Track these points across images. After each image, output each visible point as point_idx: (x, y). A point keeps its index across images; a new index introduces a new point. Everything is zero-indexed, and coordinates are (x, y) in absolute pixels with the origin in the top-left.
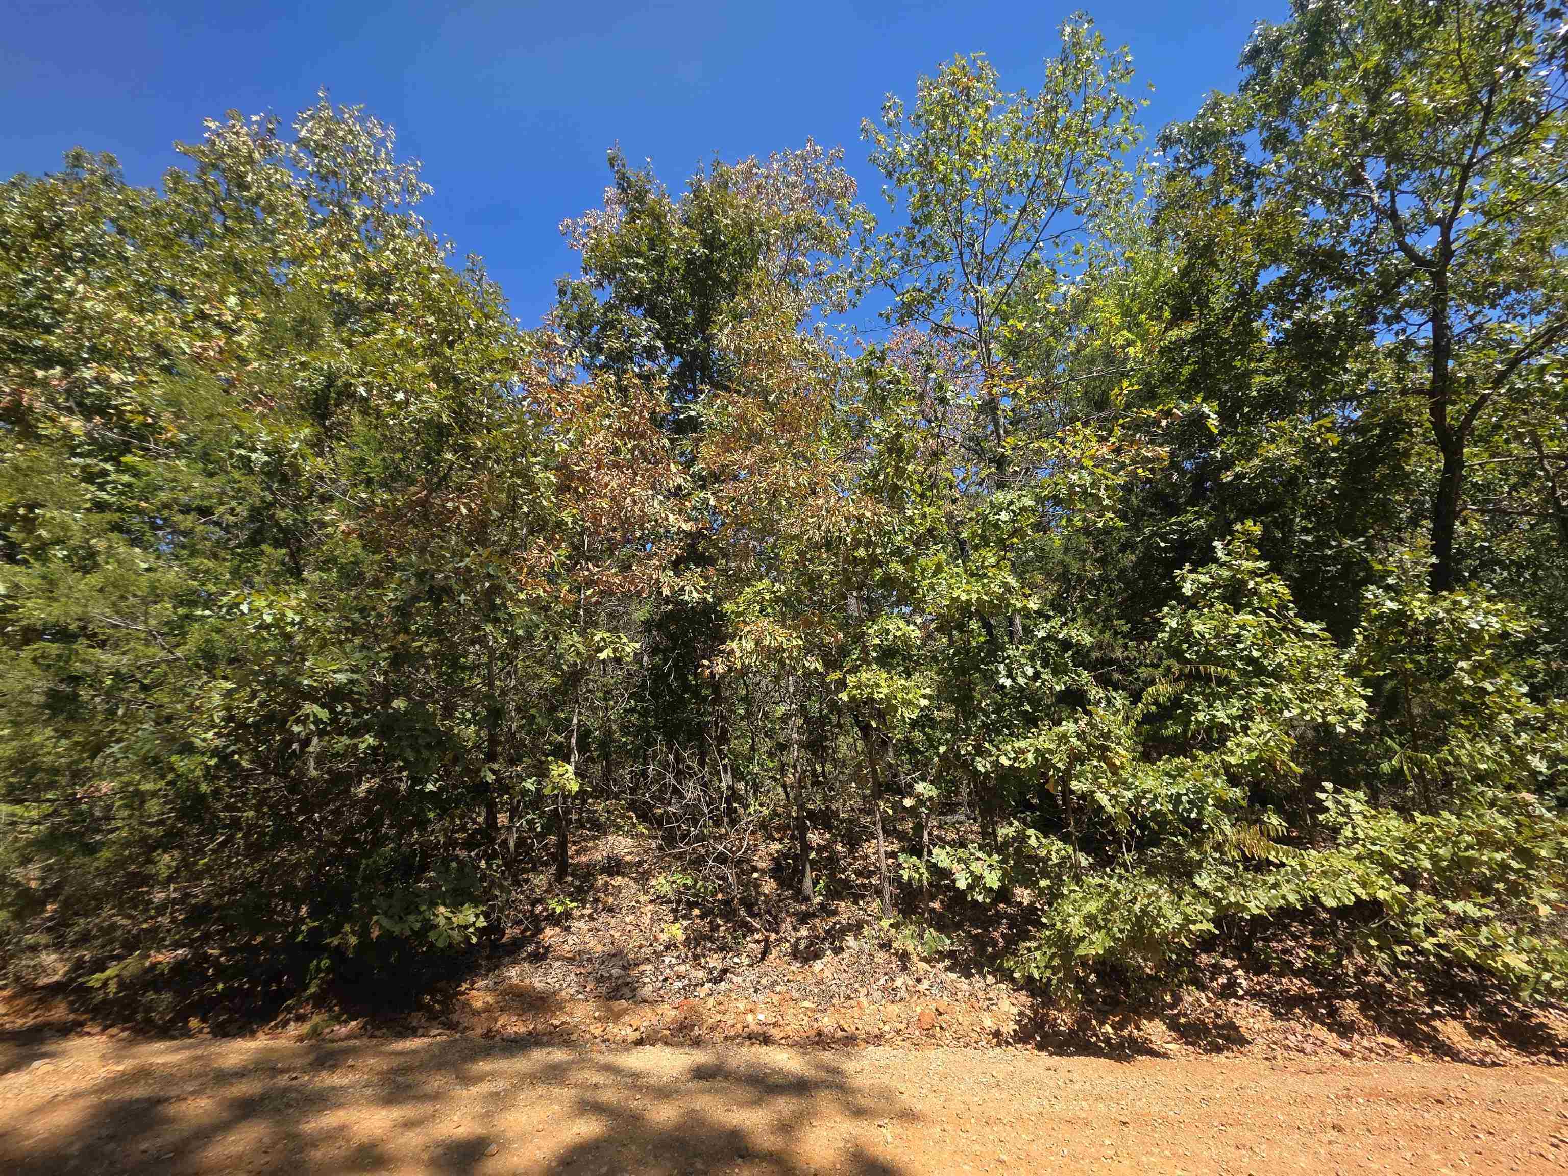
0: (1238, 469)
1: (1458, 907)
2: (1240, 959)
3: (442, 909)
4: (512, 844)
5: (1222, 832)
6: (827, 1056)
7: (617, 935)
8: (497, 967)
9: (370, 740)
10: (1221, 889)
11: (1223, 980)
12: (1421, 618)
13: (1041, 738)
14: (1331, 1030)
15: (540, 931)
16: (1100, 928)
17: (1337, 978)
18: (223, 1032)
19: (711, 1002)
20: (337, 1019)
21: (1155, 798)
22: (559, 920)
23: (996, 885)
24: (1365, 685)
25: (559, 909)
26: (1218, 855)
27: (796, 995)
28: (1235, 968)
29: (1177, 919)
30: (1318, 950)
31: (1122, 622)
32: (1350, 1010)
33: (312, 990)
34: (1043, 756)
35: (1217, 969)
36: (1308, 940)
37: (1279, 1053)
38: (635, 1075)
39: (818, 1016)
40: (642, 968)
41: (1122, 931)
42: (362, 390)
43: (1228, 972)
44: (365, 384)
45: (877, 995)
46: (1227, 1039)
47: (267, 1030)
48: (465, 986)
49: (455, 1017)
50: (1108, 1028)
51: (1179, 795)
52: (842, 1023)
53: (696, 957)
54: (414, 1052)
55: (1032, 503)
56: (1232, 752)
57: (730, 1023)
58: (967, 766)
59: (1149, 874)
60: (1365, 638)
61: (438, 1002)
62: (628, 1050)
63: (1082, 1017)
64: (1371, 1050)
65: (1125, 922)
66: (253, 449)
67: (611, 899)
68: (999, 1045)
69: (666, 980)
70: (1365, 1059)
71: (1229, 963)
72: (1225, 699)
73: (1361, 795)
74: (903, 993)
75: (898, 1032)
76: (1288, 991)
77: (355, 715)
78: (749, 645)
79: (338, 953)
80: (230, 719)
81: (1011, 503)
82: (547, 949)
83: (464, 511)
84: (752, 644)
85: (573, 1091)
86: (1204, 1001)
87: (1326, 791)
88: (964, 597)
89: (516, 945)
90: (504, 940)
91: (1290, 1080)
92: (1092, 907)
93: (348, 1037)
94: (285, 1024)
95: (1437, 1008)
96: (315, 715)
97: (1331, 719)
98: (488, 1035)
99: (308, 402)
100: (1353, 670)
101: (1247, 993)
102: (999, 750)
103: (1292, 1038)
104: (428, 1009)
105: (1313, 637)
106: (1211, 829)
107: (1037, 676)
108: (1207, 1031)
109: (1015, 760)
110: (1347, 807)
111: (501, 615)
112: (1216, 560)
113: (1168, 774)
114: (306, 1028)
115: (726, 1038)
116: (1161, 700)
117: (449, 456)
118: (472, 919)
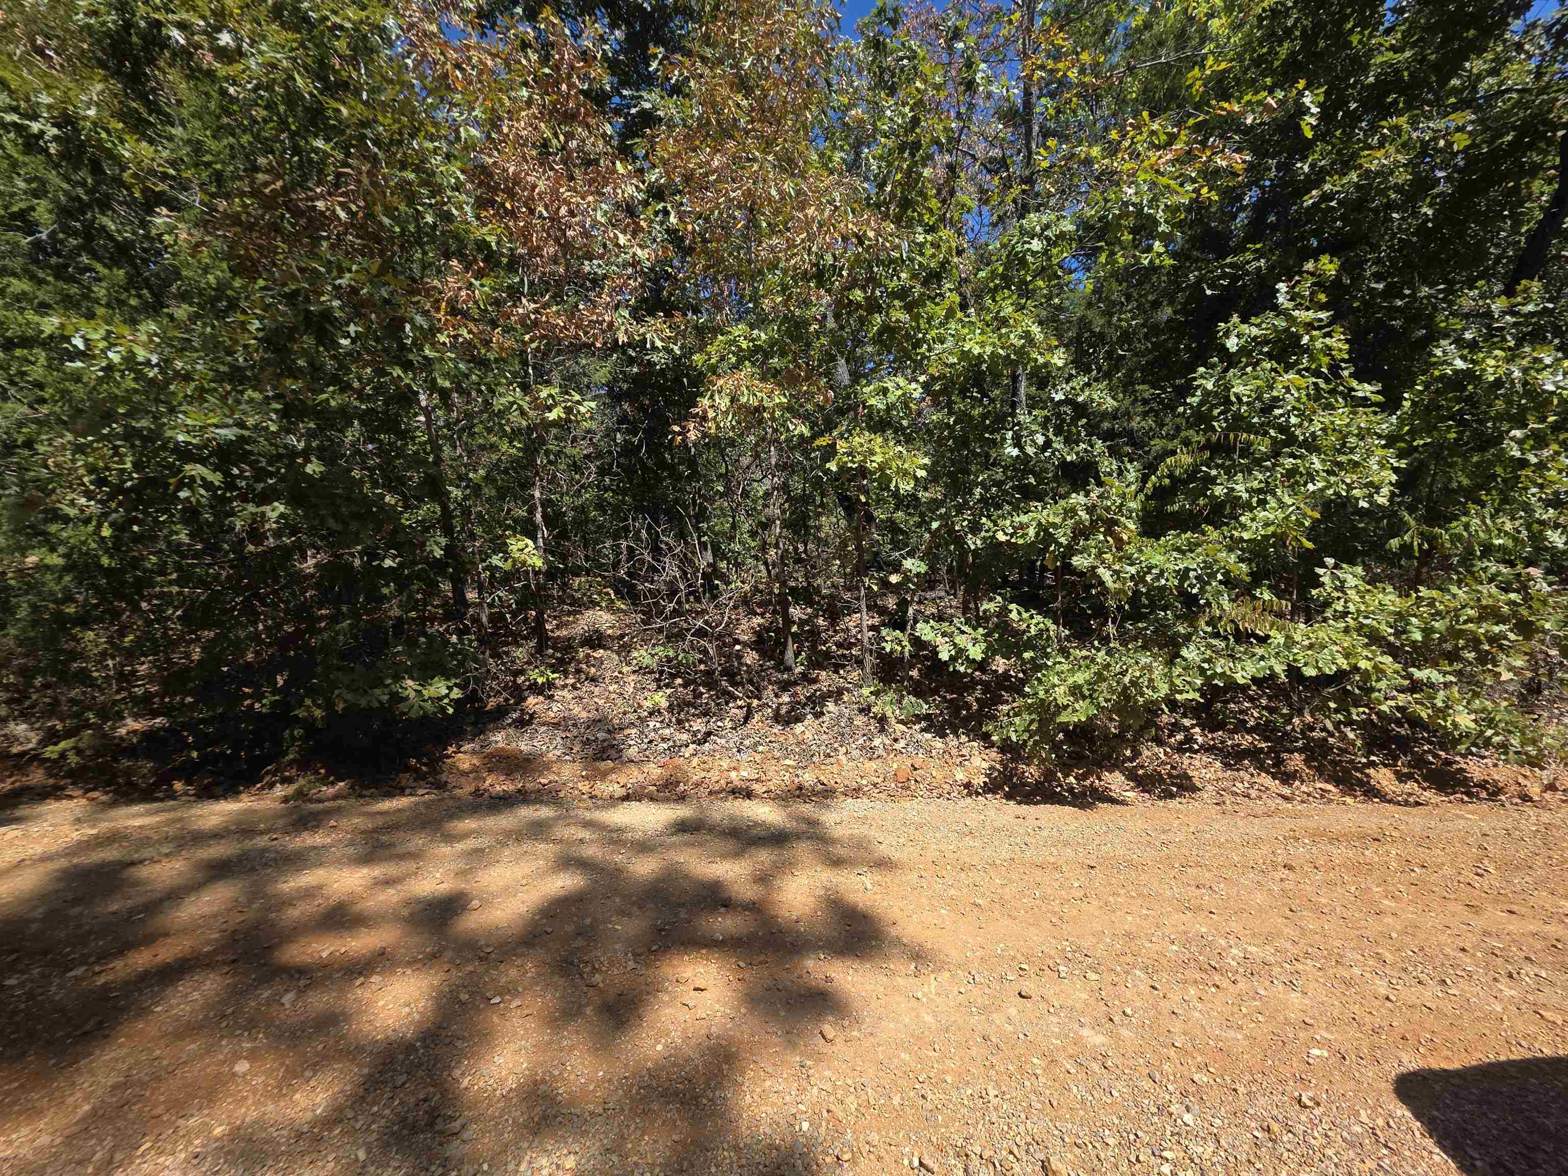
0: (1327, 187)
1: (1422, 674)
2: (1198, 718)
3: (410, 683)
4: (485, 620)
5: (1220, 606)
6: (807, 809)
7: (601, 702)
8: (482, 732)
9: (278, 508)
10: (1209, 661)
11: (1180, 737)
12: (1491, 378)
13: (1045, 512)
14: (1274, 778)
15: (524, 699)
16: (1084, 698)
17: (1286, 733)
18: (208, 794)
19: (695, 761)
20: (324, 781)
21: (1162, 572)
22: (544, 690)
23: (979, 658)
24: (1400, 457)
25: (540, 680)
26: (1209, 629)
27: (777, 754)
28: (1193, 726)
29: (1164, 689)
30: (1271, 710)
31: (1146, 387)
32: (1296, 761)
33: (291, 756)
34: (1046, 530)
35: (1176, 727)
36: (1264, 702)
37: (1228, 799)
38: (620, 830)
39: (800, 772)
40: (627, 732)
41: (1107, 701)
42: (176, 35)
43: (1186, 729)
44: (182, 26)
45: (856, 753)
46: (1180, 787)
47: (253, 790)
48: (451, 750)
49: (444, 777)
50: (1072, 779)
51: (1187, 570)
52: (822, 778)
53: (679, 722)
54: (399, 810)
55: (1072, 228)
56: (1244, 527)
57: (714, 779)
58: (959, 541)
59: (1145, 647)
60: (1414, 404)
61: (425, 764)
62: (613, 806)
63: (1049, 770)
64: (1309, 795)
65: (1112, 691)
66: (35, 117)
67: (593, 670)
68: (970, 795)
69: (651, 742)
70: (1303, 802)
71: (1187, 722)
72: (1247, 471)
73: (1359, 570)
74: (881, 751)
75: (875, 785)
76: (1239, 745)
77: (257, 479)
78: (723, 402)
79: (309, 725)
80: (101, 482)
81: (1047, 226)
82: (532, 716)
83: (342, 215)
84: (727, 400)
85: (558, 846)
86: (1162, 755)
87: (1326, 567)
88: (977, 350)
89: (500, 713)
90: (488, 708)
91: (1240, 823)
92: (1080, 678)
93: (335, 798)
94: (271, 786)
95: (1373, 758)
96: (203, 479)
97: (1356, 492)
98: (477, 793)
99: (103, 50)
100: (1391, 440)
101: (1201, 747)
102: (996, 524)
103: (1240, 785)
104: (416, 770)
105: (1364, 402)
106: (1209, 604)
107: (1048, 444)
108: (1162, 780)
109: (1012, 535)
110: (1343, 582)
112: (1275, 308)
113: (1178, 549)
114: (290, 789)
115: (711, 793)
116: (1177, 473)
117: (319, 143)
118: (444, 691)
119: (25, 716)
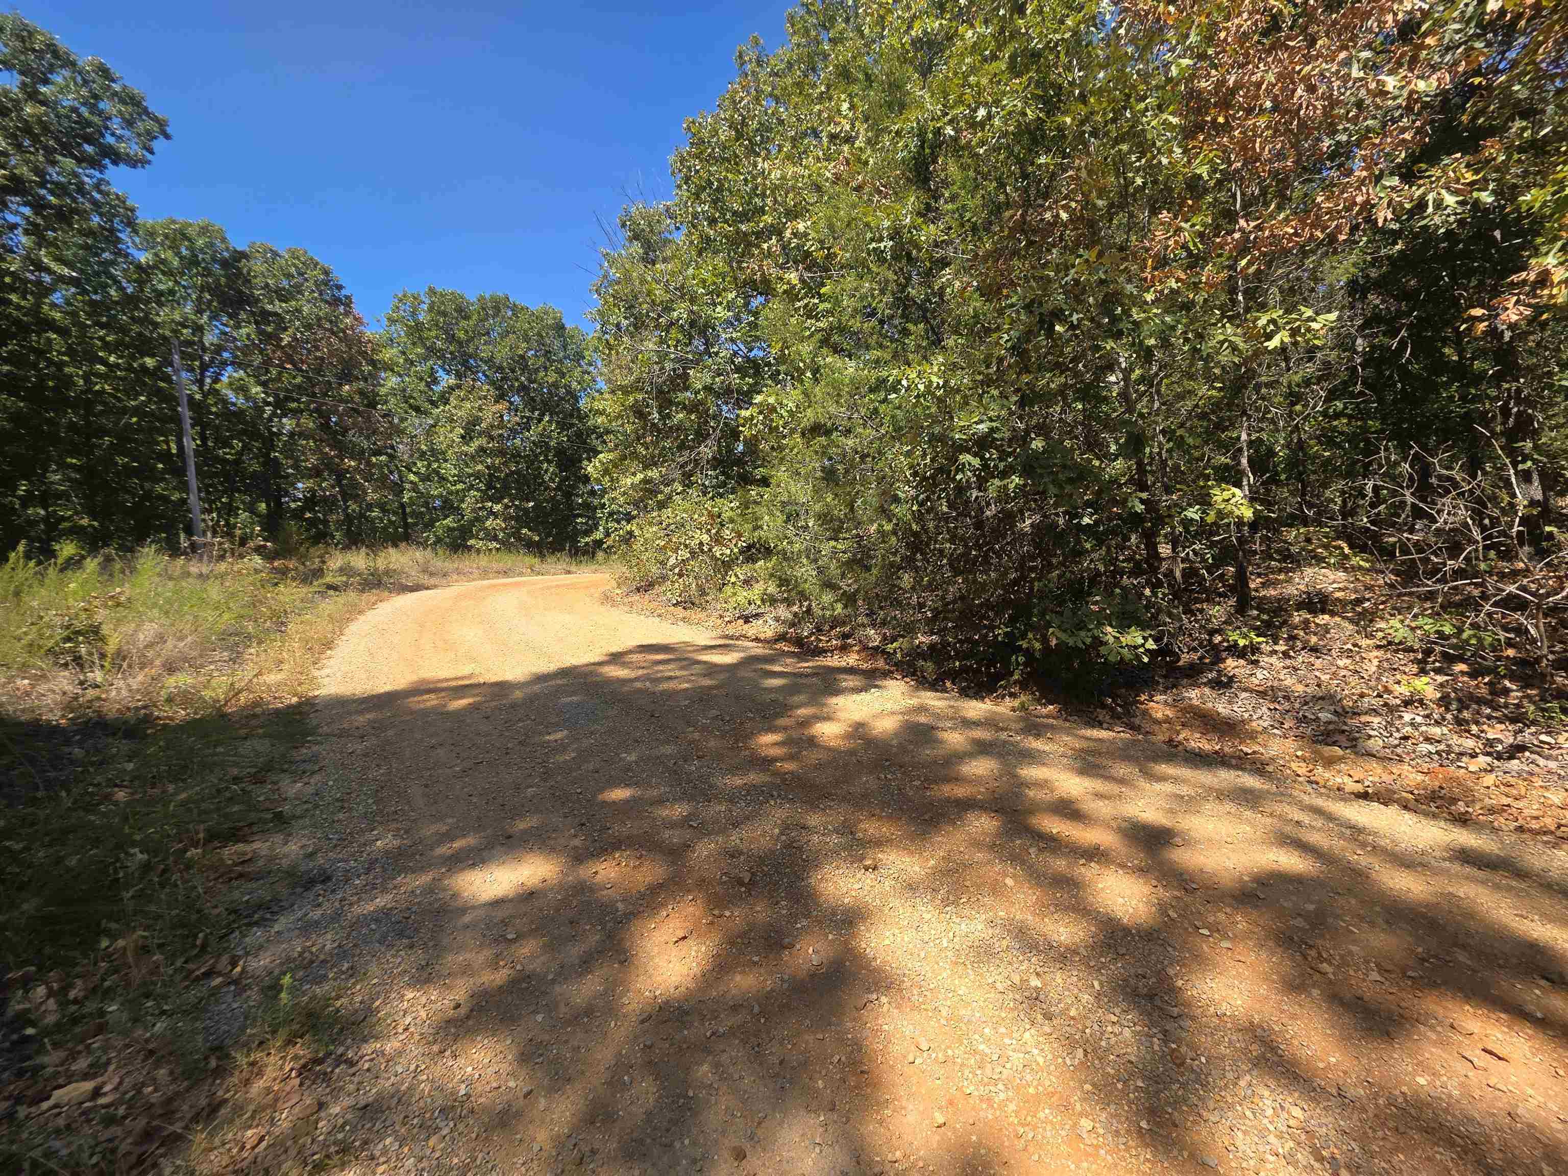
3: (1109, 629)
4: (1178, 574)
7: (1325, 677)
8: (1174, 686)
9: (1016, 479)
15: (1223, 660)
18: (965, 693)
19: (1489, 780)
20: (1038, 701)
22: (1245, 653)
25: (1242, 642)
33: (1016, 677)
38: (1356, 828)
40: (1365, 718)
42: (949, 131)
44: (952, 122)
47: (991, 698)
48: (1143, 698)
49: (1136, 721)
53: (1460, 722)
54: (1100, 740)
57: (1530, 812)
61: (1119, 705)
62: (1342, 799)
66: (881, 240)
67: (1314, 639)
69: (1405, 738)
77: (1001, 459)
79: (1028, 653)
80: (915, 474)
82: (1231, 679)
83: (1064, 216)
85: (1269, 820)
89: (1195, 670)
90: (1181, 663)
93: (1047, 716)
94: (1003, 697)
96: (970, 464)
98: (1171, 743)
99: (911, 170)
104: (1112, 710)
114: (1016, 703)
115: (1521, 829)
117: (1042, 160)
118: (1140, 641)
119: (873, 625)
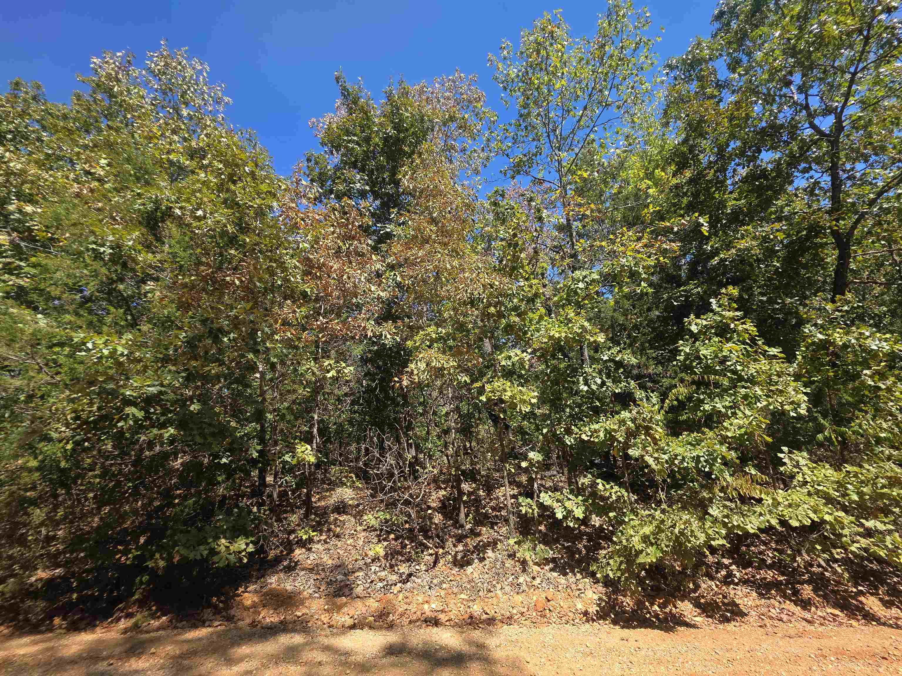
0: (722, 256)
1: (870, 524)
2: (733, 558)
3: (223, 541)
4: (275, 496)
5: (725, 480)
6: (477, 635)
7: (341, 552)
8: (263, 576)
9: (172, 430)
10: (727, 516)
11: (724, 573)
12: (841, 343)
13: (608, 422)
14: (796, 605)
15: (292, 551)
16: (652, 544)
17: (794, 569)
18: (75, 627)
19: (401, 597)
20: (153, 616)
21: (684, 459)
22: (306, 544)
23: (581, 516)
24: (805, 386)
25: (304, 537)
26: (722, 495)
27: (455, 590)
28: (731, 565)
29: (702, 538)
30: (781, 552)
31: (652, 351)
32: (807, 591)
33: (136, 597)
34: (610, 433)
35: (719, 566)
36: (773, 545)
37: (767, 621)
38: (347, 654)
39: (470, 604)
40: (357, 574)
41: (667, 546)
42: (178, 212)
43: (727, 567)
44: (181, 208)
45: (508, 589)
46: (732, 612)
47: (105, 624)
48: (241, 590)
49: (232, 612)
50: (656, 608)
51: (698, 457)
52: (486, 609)
53: (392, 566)
54: (200, 639)
55: (598, 277)
56: (727, 429)
57: (413, 610)
58: (560, 440)
59: (684, 508)
60: (803, 357)
61: (221, 602)
62: (343, 633)
63: (639, 600)
64: (824, 619)
65: (670, 540)
66: (103, 245)
67: (338, 529)
68: (587, 621)
69: (372, 582)
70: (822, 624)
71: (726, 561)
72: (721, 396)
73: (805, 454)
74: (524, 587)
75: (522, 614)
76: (765, 578)
77: (163, 414)
78: (422, 366)
79: (153, 572)
80: (77, 418)
81: (585, 277)
82: (296, 563)
83: (237, 282)
84: (424, 365)
85: (304, 668)
86: (714, 587)
87: (784, 453)
88: (557, 335)
89: (278, 560)
90: (269, 558)
91: (781, 643)
92: (647, 530)
93: (158, 629)
94: (118, 620)
95: (860, 588)
96: (134, 415)
97: (786, 407)
98: (253, 624)
99: (143, 218)
100: (797, 377)
101: (740, 580)
102: (580, 430)
103: (773, 610)
104: (215, 607)
105: (775, 357)
106: (717, 478)
107: (603, 383)
108: (718, 607)
109: (591, 436)
110: (798, 462)
111: (261, 348)
112: (712, 311)
113: (690, 444)
114: (129, 623)
115: (410, 622)
116: (680, 398)
117: (232, 252)
118: (243, 547)
